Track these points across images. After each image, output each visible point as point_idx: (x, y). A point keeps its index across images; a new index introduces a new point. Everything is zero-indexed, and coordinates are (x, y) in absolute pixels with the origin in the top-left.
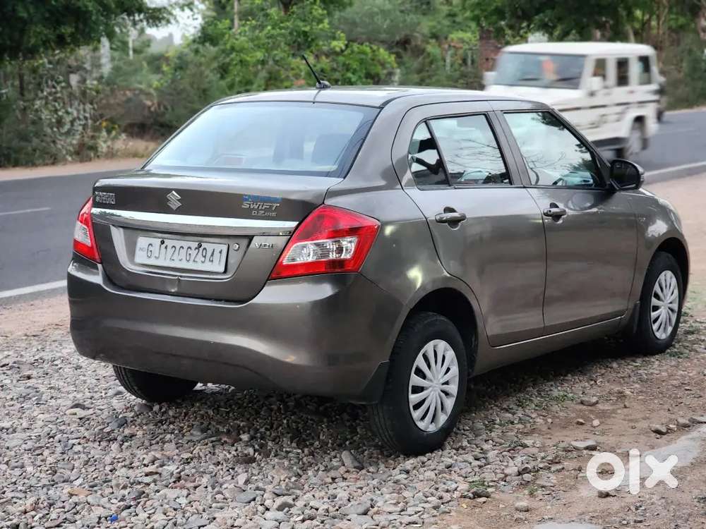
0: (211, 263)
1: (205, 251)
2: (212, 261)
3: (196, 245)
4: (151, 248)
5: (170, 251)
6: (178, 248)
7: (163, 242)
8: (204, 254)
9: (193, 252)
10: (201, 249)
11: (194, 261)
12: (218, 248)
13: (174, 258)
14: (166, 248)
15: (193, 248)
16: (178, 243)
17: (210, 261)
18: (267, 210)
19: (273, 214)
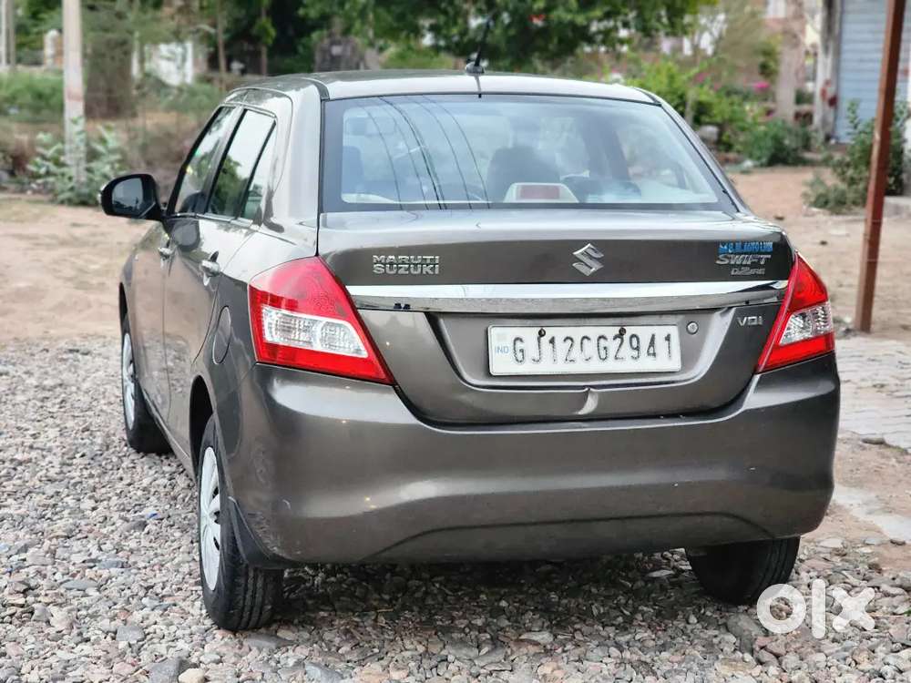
0: (652, 357)
1: (634, 340)
2: (654, 354)
3: (616, 330)
4: (519, 345)
5: (562, 347)
6: (577, 340)
7: (541, 334)
8: (635, 344)
9: (613, 345)
10: (626, 337)
11: (616, 358)
12: (661, 332)
13: (573, 356)
14: (552, 341)
15: (610, 338)
16: (577, 332)
17: (649, 354)
18: (754, 265)
19: (761, 271)
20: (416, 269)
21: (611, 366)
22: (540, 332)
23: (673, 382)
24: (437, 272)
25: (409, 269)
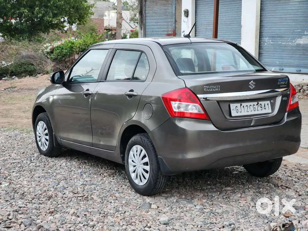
0: (265, 110)
1: (261, 105)
3: (256, 103)
4: (237, 108)
5: (246, 108)
6: (249, 106)
7: (241, 105)
9: (256, 107)
10: (259, 105)
11: (257, 110)
12: (266, 103)
13: (248, 110)
14: (243, 107)
15: (255, 105)
16: (248, 104)
17: (264, 109)
18: (285, 84)
19: (286, 86)
20: (214, 89)
21: (256, 112)
22: (241, 104)
23: (267, 116)
24: (219, 90)
25: (213, 90)
